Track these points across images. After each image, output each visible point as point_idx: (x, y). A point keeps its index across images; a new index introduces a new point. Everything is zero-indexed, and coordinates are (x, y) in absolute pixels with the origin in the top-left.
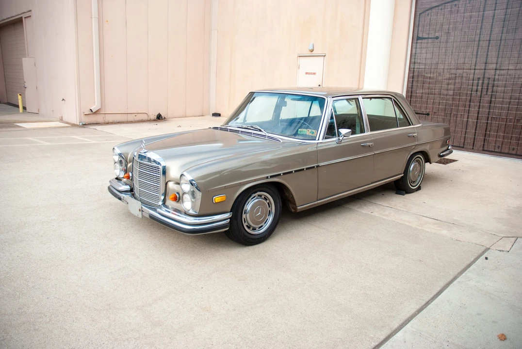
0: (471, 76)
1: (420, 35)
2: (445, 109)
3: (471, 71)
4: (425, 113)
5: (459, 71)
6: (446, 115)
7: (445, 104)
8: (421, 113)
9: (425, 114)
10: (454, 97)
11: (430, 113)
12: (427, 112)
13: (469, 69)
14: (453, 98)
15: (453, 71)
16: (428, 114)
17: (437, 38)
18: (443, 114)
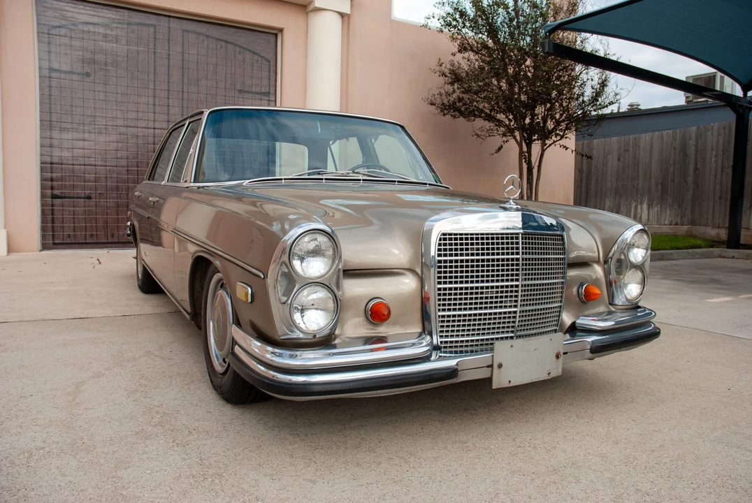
0: (151, 140)
1: (56, 66)
2: (117, 188)
3: (150, 130)
4: (83, 196)
5: (131, 130)
6: (119, 197)
7: (115, 180)
8: (75, 195)
9: (84, 198)
10: (129, 168)
11: (93, 196)
12: (87, 194)
13: (145, 128)
14: (128, 170)
15: (123, 130)
16: (89, 198)
17: (88, 75)
18: (115, 195)
